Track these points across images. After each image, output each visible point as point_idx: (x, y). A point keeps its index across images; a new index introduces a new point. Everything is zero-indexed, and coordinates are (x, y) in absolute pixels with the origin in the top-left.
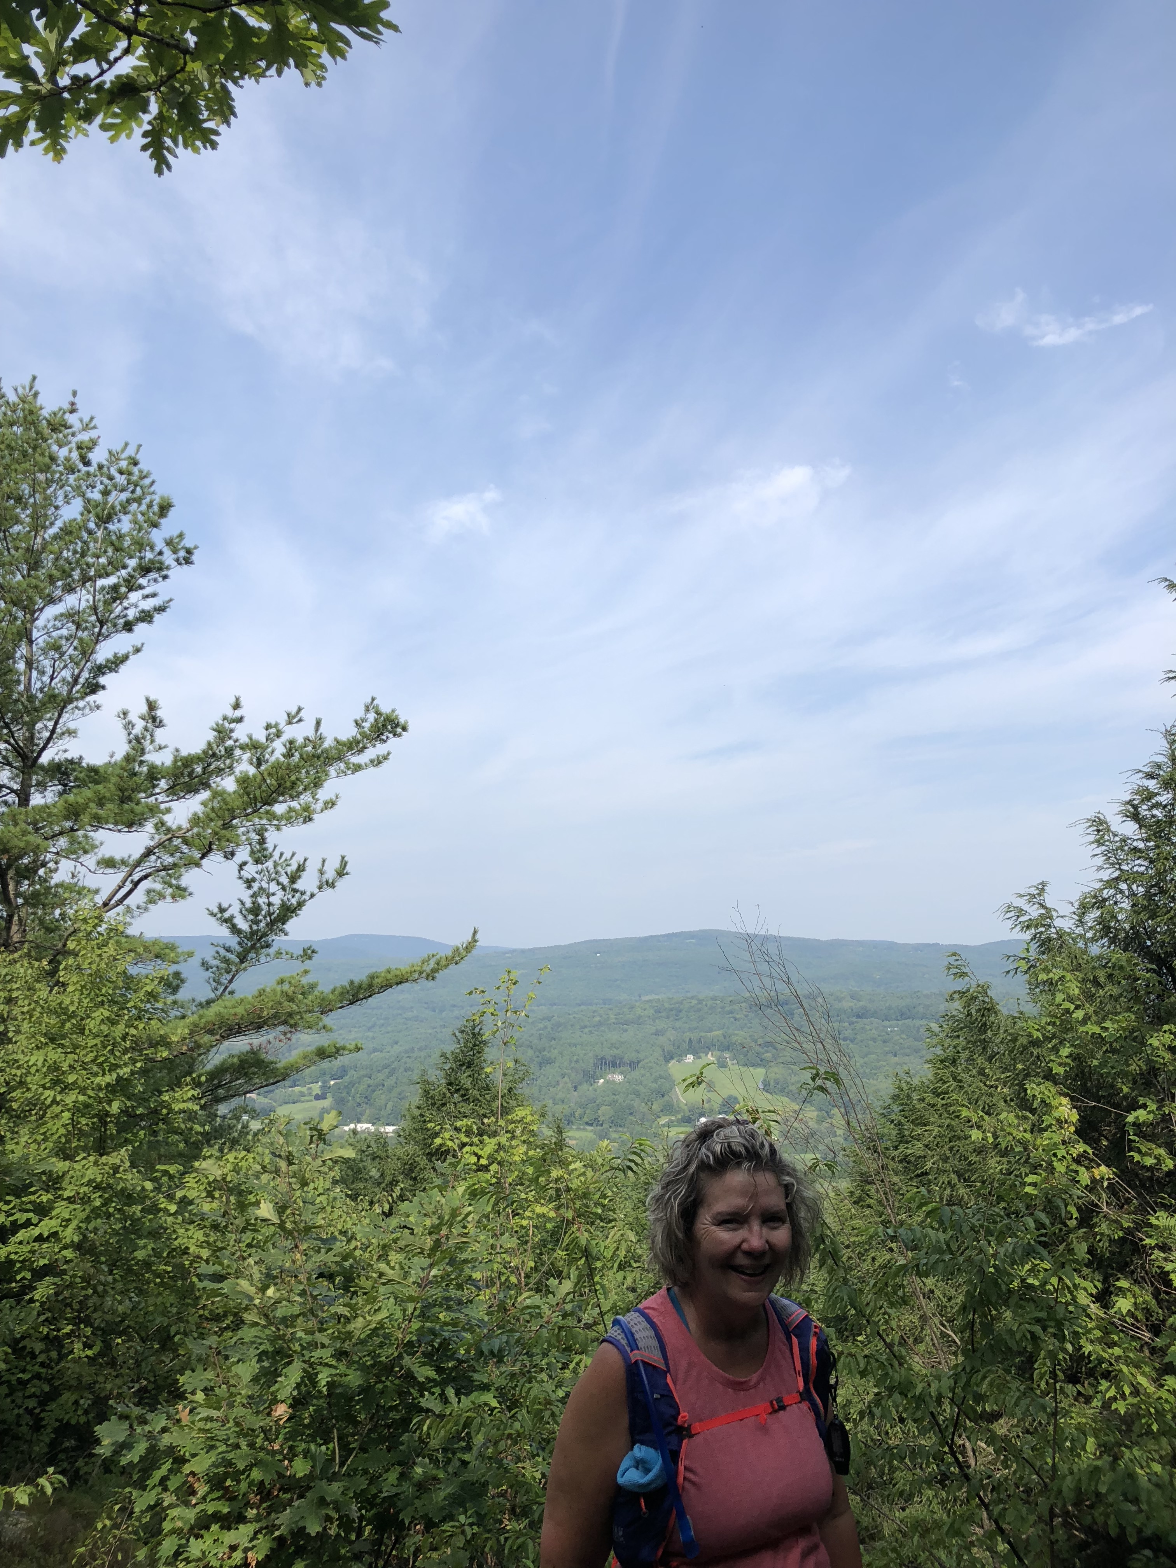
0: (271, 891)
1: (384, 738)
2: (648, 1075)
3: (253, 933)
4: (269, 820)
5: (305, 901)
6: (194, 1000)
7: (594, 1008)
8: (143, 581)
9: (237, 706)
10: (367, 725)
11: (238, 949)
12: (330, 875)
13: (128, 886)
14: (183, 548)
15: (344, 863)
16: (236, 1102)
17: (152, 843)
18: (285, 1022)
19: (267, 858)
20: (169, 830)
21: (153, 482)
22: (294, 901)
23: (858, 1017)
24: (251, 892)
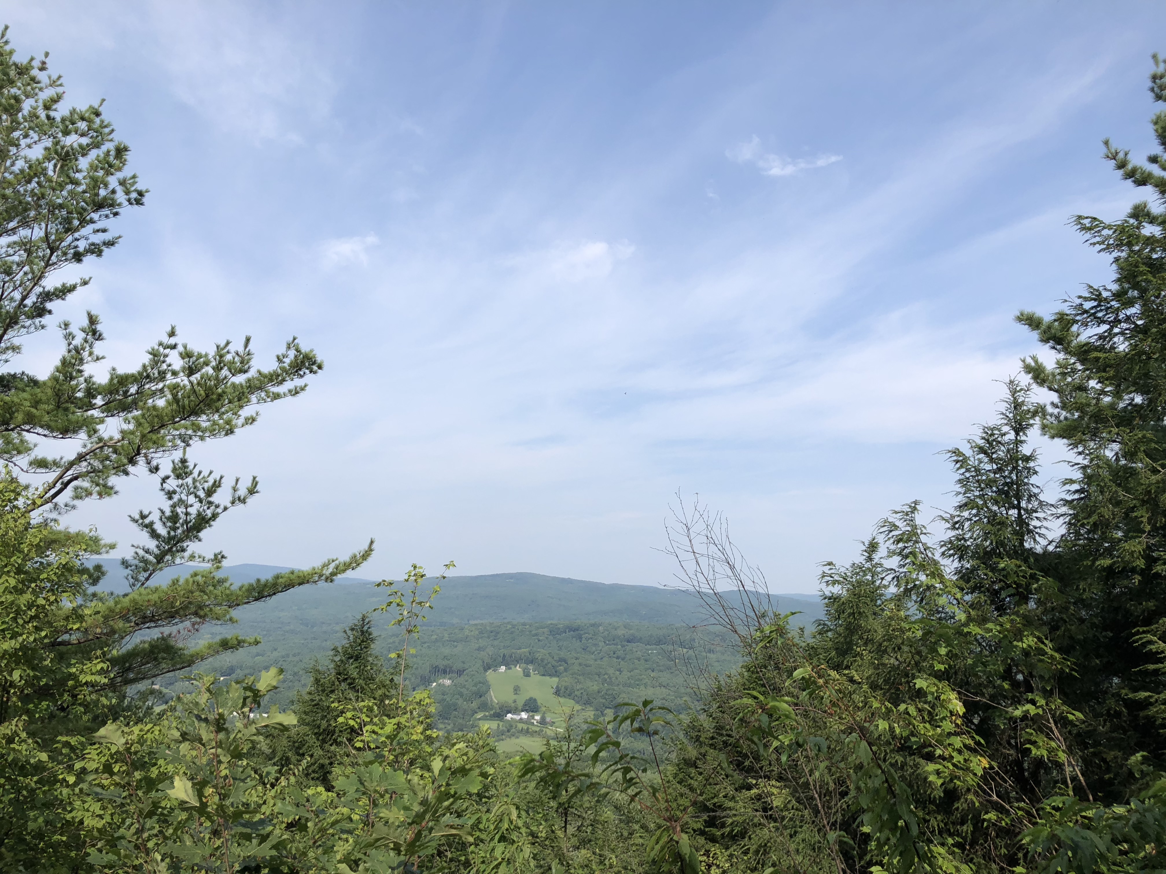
0: (190, 503)
1: (302, 373)
2: (470, 680)
3: (170, 538)
4: (195, 431)
5: (218, 514)
6: (112, 594)
7: (432, 628)
8: (95, 216)
9: (172, 334)
10: (287, 361)
11: (156, 551)
12: (242, 492)
13: (59, 486)
14: (135, 190)
15: (255, 482)
16: (142, 686)
17: (84, 450)
18: (196, 614)
19: (188, 474)
20: (100, 440)
21: (113, 131)
22: (209, 513)
23: (628, 641)
24: (171, 502)
